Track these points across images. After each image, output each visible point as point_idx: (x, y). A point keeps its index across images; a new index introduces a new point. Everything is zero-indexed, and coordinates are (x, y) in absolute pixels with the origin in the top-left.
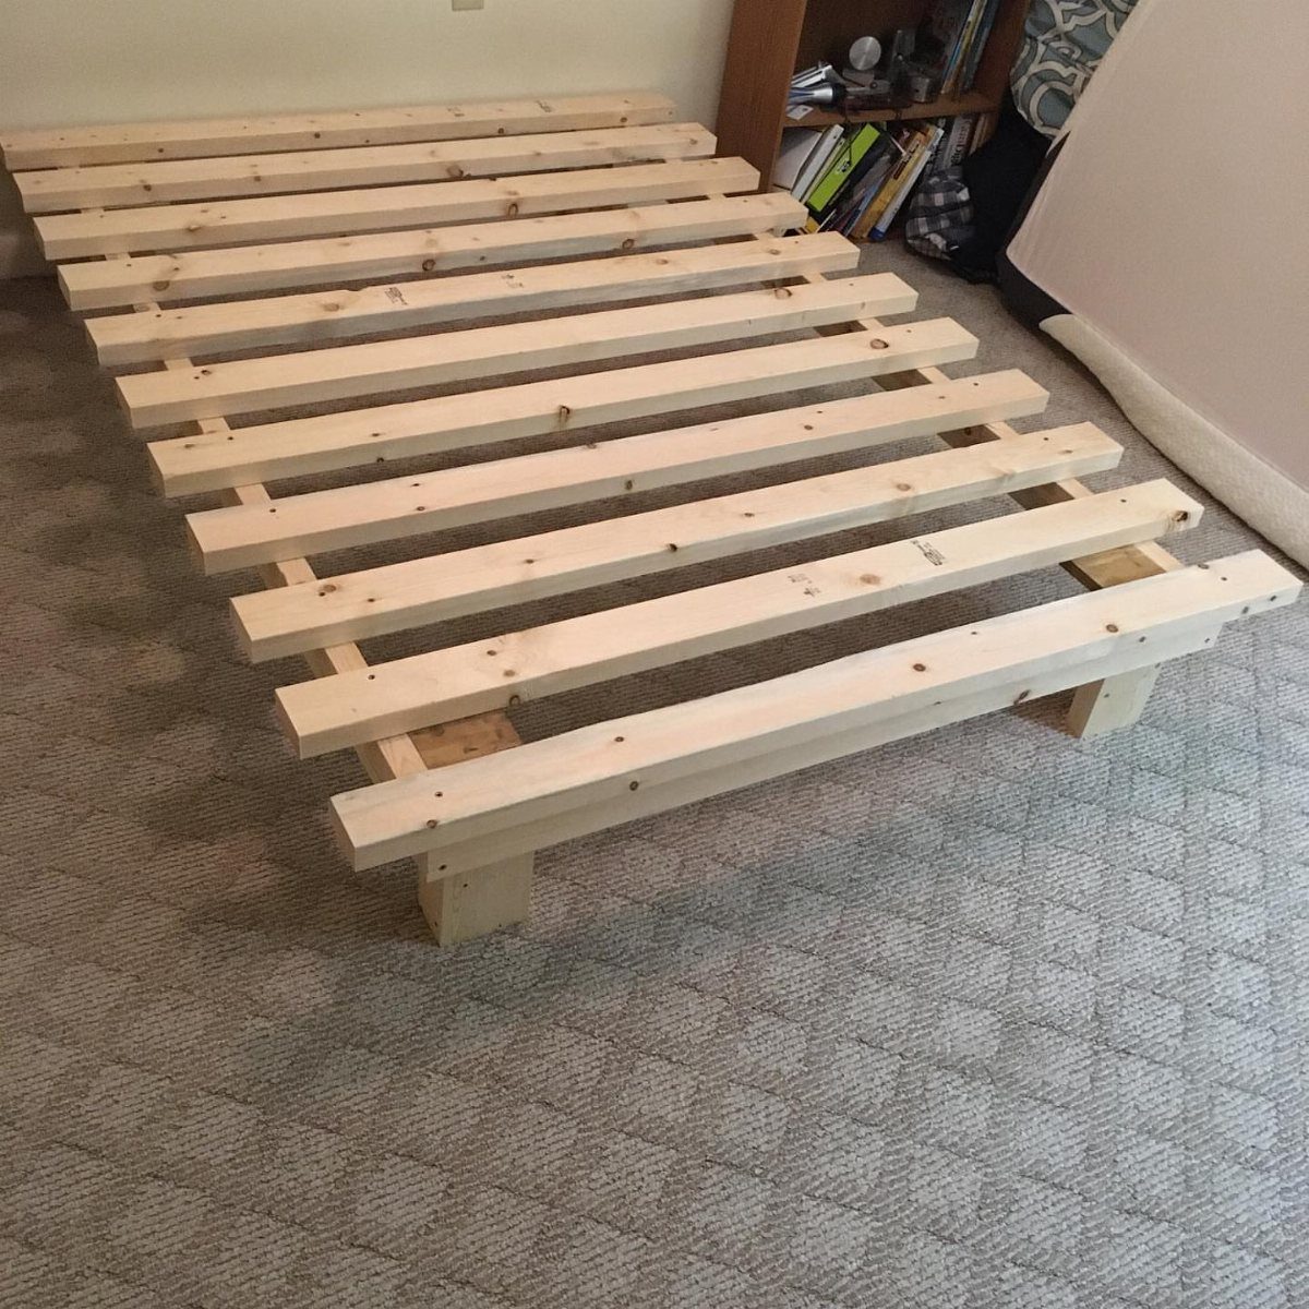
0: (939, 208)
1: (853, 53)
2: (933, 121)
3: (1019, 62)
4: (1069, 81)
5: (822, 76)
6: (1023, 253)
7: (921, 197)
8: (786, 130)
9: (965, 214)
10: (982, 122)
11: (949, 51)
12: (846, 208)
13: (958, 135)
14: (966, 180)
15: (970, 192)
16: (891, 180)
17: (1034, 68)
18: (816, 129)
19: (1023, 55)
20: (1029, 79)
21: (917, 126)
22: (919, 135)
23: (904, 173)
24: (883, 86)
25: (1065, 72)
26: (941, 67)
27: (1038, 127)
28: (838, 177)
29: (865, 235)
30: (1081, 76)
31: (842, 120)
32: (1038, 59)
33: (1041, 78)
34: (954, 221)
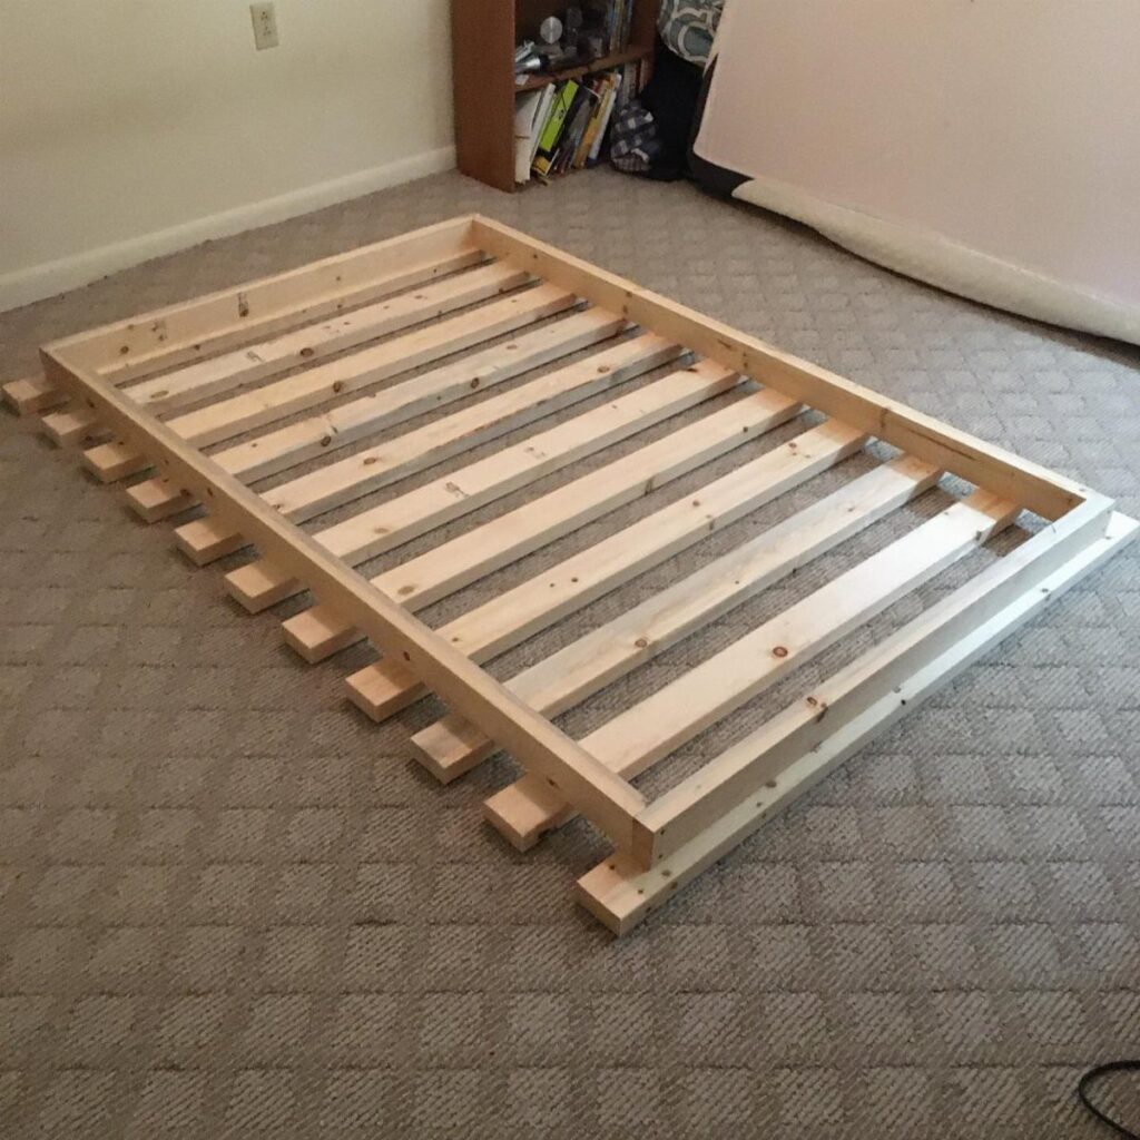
0: (632, 130)
1: (543, 31)
2: (610, 70)
3: (662, 13)
4: (703, 19)
5: (529, 51)
6: (706, 147)
7: (618, 126)
8: (517, 94)
9: (652, 131)
10: (644, 65)
11: (608, 18)
12: (567, 145)
13: (629, 77)
14: (647, 107)
15: (653, 115)
16: (593, 119)
17: (675, 15)
18: (536, 90)
19: (664, 7)
20: (673, 24)
21: (602, 75)
22: (605, 83)
23: (600, 113)
24: (572, 50)
25: (698, 14)
26: (606, 30)
27: (687, 57)
28: (557, 123)
29: (582, 164)
30: (710, 14)
31: (552, 79)
32: (676, 8)
33: (682, 21)
34: (646, 139)
